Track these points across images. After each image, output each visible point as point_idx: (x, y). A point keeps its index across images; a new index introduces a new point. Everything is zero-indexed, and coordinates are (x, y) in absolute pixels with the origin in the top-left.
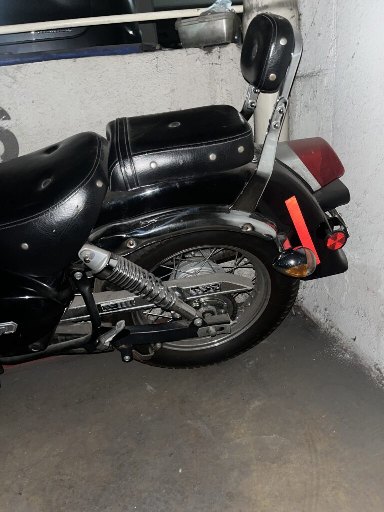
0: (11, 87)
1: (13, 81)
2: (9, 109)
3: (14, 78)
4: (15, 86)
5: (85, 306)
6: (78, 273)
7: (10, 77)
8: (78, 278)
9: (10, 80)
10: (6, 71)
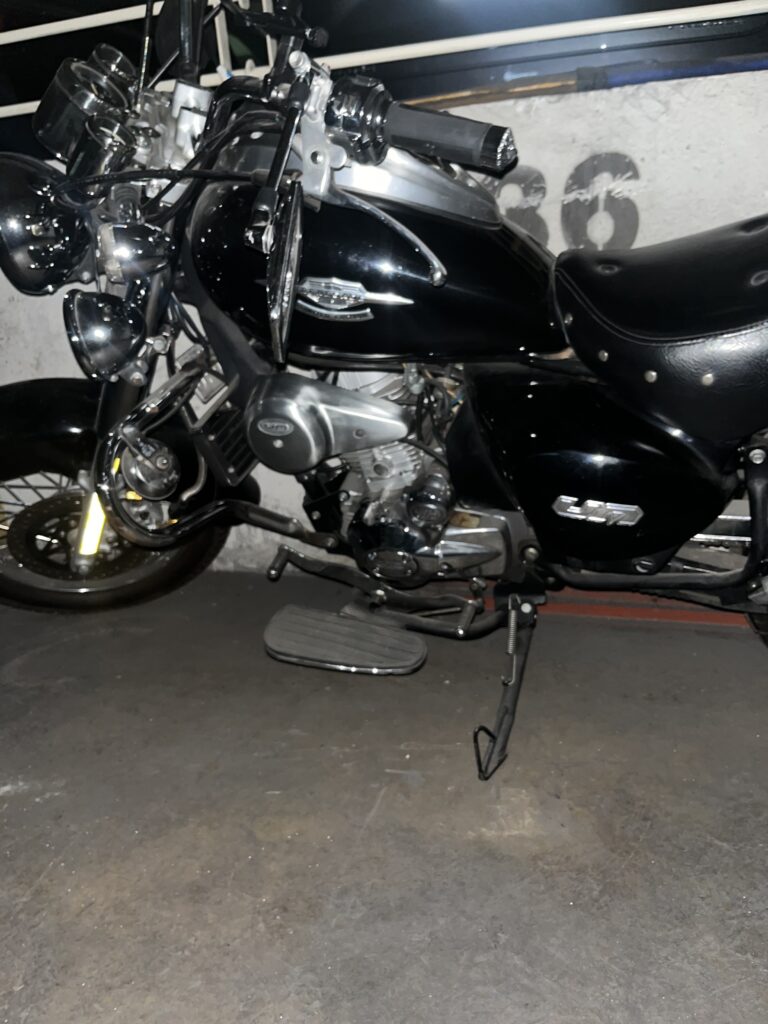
0: (656, 120)
1: (663, 109)
2: (643, 160)
3: (666, 104)
4: (663, 119)
5: (749, 518)
6: (757, 451)
7: (659, 101)
8: (756, 459)
9: (658, 107)
10: (656, 90)
